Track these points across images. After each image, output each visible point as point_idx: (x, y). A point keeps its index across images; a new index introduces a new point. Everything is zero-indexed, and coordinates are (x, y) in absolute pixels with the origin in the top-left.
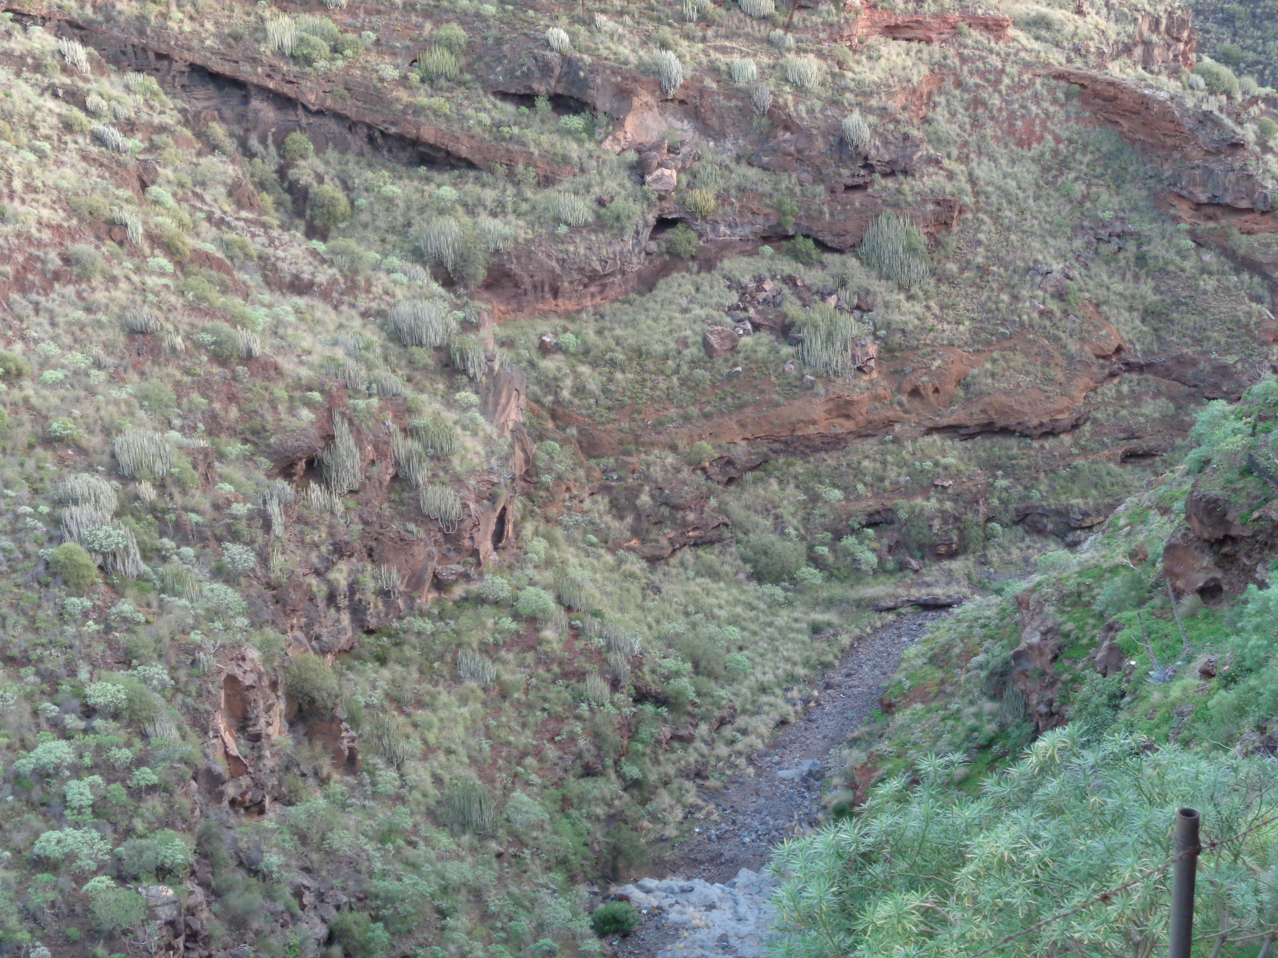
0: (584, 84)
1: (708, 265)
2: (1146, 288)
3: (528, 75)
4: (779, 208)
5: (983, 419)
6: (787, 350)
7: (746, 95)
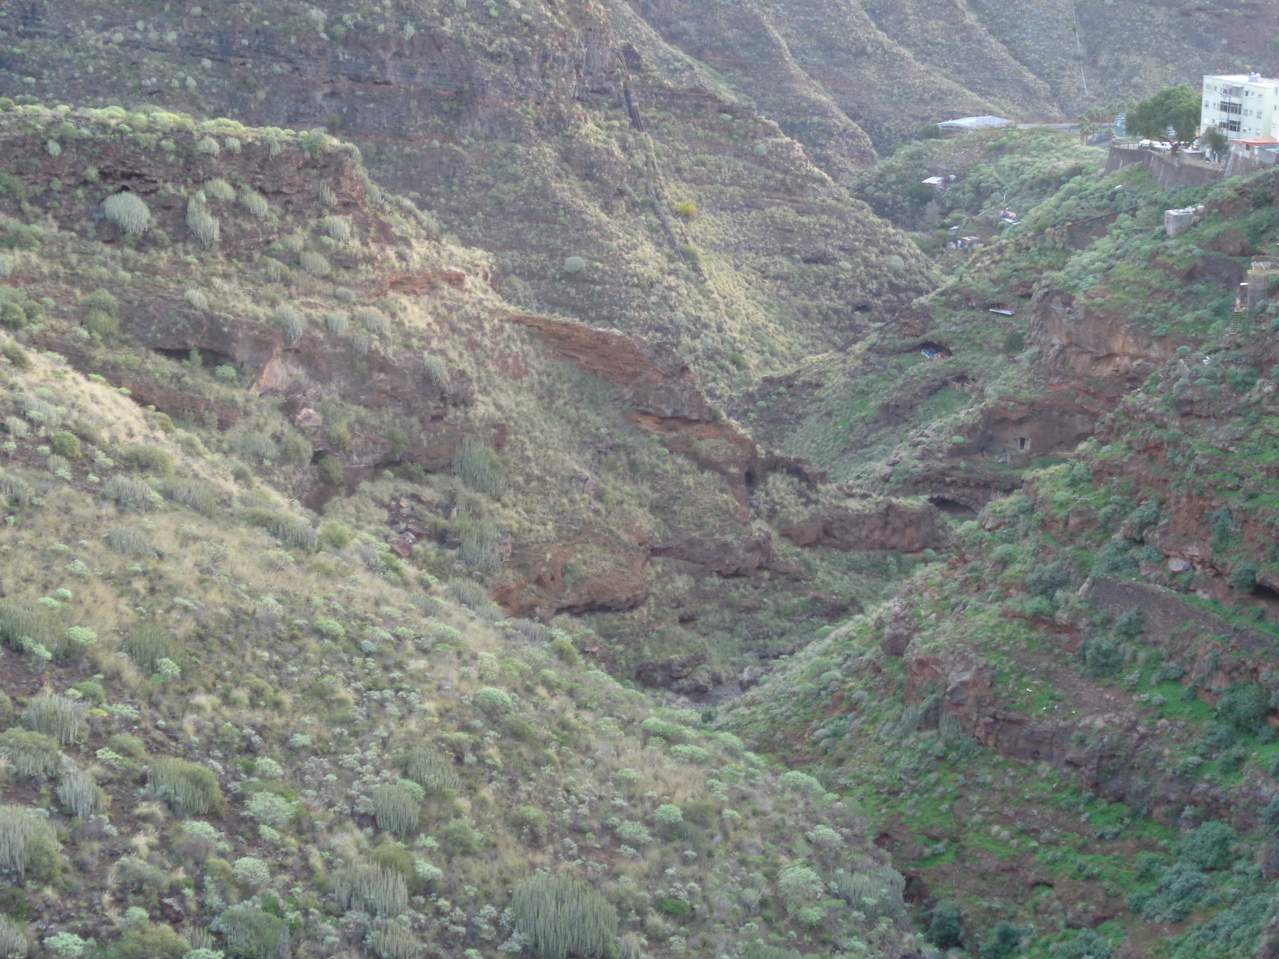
0: (229, 338)
1: (352, 490)
2: (645, 488)
3: (182, 333)
4: (392, 438)
5: (586, 598)
6: (452, 553)
7: (348, 343)
